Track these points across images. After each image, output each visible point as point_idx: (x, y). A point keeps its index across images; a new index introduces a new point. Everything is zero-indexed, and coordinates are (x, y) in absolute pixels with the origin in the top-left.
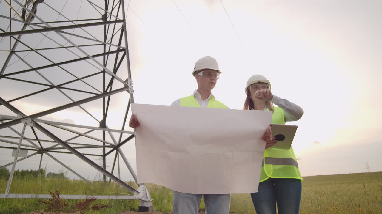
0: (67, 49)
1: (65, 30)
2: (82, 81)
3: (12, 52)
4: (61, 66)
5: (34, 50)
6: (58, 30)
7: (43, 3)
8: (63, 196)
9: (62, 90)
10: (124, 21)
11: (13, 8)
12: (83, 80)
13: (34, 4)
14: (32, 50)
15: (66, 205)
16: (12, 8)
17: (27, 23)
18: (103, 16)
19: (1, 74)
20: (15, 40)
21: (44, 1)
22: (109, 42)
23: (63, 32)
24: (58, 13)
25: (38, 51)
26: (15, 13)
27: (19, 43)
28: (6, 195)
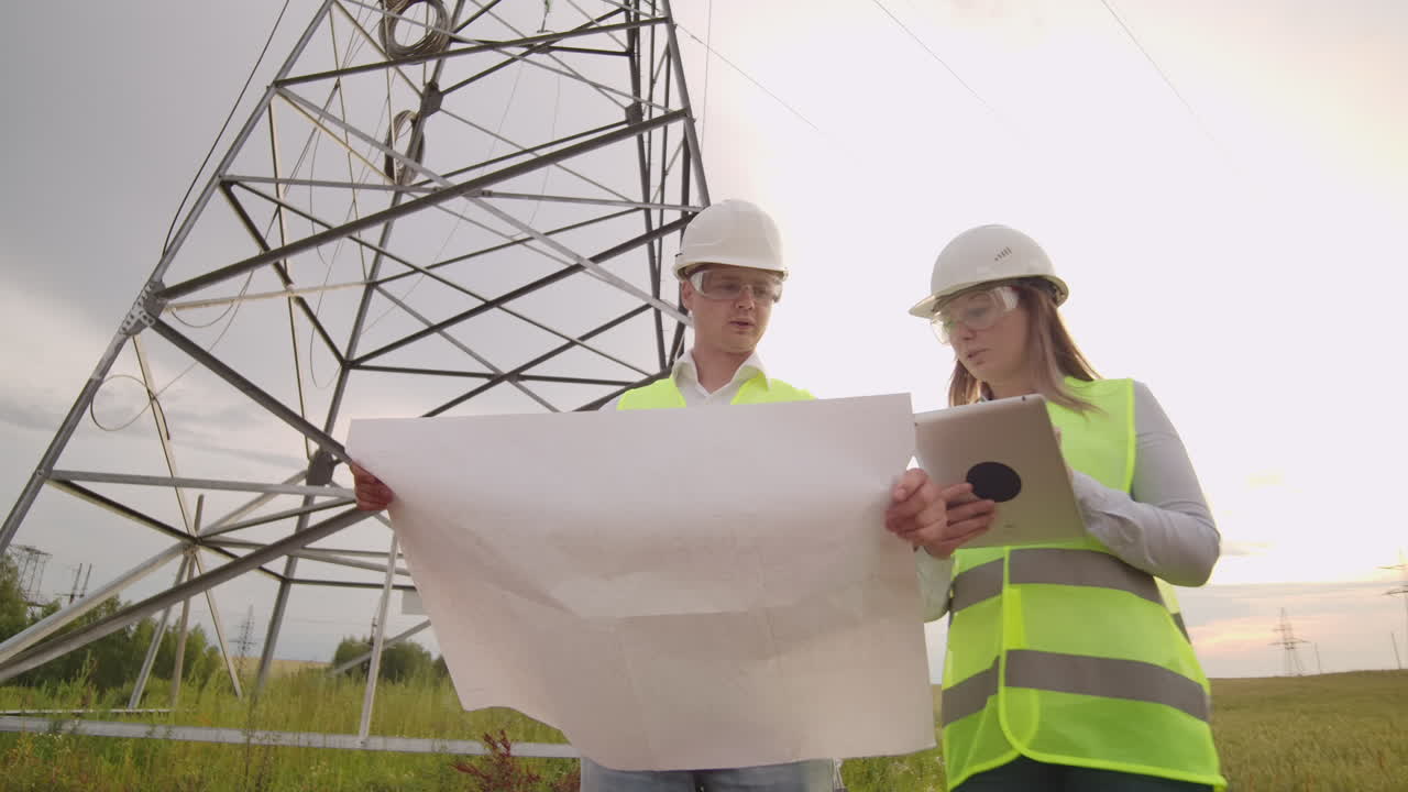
0: (529, 247)
1: (494, 188)
2: (585, 347)
3: (372, 285)
4: (508, 305)
5: (422, 268)
6: (473, 189)
7: (439, 113)
8: (520, 749)
9: (526, 384)
10: (685, 113)
11: (355, 153)
12: (588, 342)
13: (414, 122)
14: (417, 270)
15: (532, 779)
16: (351, 150)
17: (400, 189)
18: (627, 110)
19: (351, 359)
20: (374, 253)
21: (442, 107)
22: (658, 201)
23: (490, 194)
24: (492, 134)
25: (434, 271)
26: (364, 163)
27: (385, 258)
28: (361, 738)
